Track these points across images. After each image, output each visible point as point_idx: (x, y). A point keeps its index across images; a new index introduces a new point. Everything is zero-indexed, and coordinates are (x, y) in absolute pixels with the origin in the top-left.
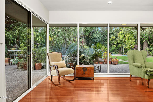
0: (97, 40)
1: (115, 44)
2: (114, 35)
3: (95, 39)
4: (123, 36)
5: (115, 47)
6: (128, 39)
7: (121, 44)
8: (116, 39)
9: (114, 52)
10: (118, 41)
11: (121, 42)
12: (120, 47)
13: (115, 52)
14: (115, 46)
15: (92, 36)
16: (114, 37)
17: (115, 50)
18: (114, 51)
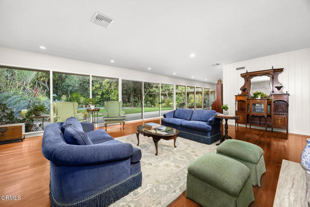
0: (71, 88)
1: (99, 95)
2: (98, 83)
3: (68, 86)
4: (109, 84)
5: (100, 99)
6: (115, 89)
7: (107, 94)
8: (100, 88)
9: (98, 105)
10: (104, 91)
11: (108, 92)
12: (106, 98)
13: (100, 105)
14: (99, 97)
15: (64, 81)
16: (98, 86)
17: (100, 101)
18: (98, 103)
